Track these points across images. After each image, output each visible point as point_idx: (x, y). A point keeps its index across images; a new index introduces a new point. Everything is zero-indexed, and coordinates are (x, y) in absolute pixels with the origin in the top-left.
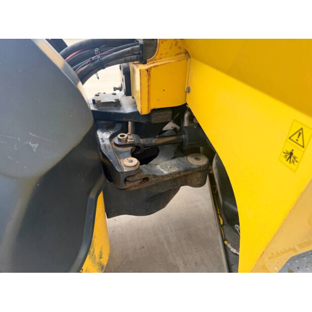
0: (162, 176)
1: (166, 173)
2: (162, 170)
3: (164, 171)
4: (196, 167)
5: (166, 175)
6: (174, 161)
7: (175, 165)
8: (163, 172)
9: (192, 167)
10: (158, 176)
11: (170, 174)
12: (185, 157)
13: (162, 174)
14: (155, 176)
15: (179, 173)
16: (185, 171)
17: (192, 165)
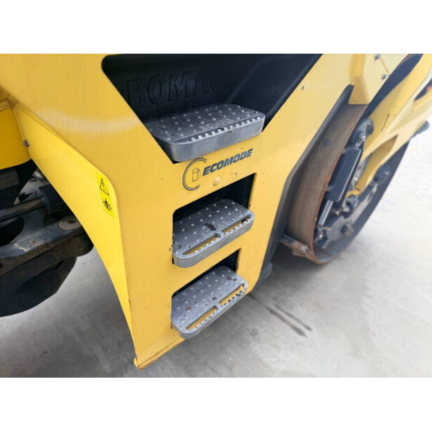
0: (22, 256)
1: (26, 250)
2: (21, 248)
3: (24, 249)
4: (70, 232)
5: (28, 253)
6: (38, 233)
7: (40, 238)
8: (22, 250)
9: (65, 233)
10: (15, 257)
11: (34, 250)
12: (56, 224)
13: (21, 254)
14: (9, 259)
15: (47, 245)
16: (55, 241)
17: (64, 231)
